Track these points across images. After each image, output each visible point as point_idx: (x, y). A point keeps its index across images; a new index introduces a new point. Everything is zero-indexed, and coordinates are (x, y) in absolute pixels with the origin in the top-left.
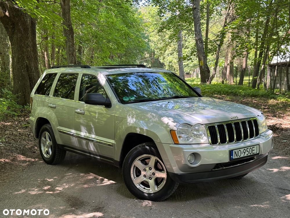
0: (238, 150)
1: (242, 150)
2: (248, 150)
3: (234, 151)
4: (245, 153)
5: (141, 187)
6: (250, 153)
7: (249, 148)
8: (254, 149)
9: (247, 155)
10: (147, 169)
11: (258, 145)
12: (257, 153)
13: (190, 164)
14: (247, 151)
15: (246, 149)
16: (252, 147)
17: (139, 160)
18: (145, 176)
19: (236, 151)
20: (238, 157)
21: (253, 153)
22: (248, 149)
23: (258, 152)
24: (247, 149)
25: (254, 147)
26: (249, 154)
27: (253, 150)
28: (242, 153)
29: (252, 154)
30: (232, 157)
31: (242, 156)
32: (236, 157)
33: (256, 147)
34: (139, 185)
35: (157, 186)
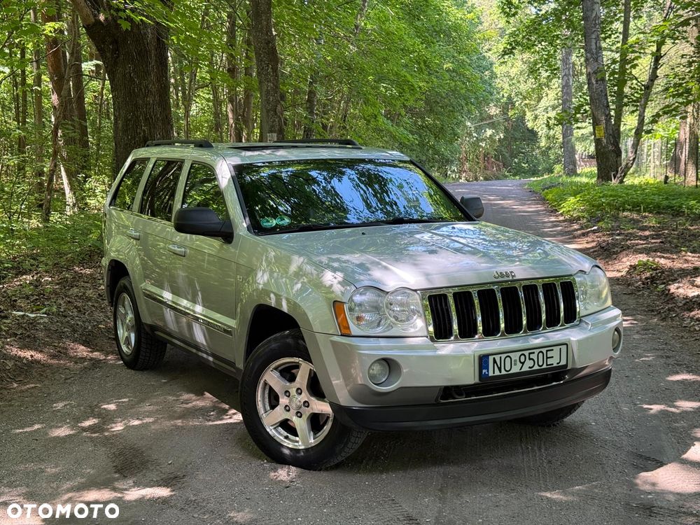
0: (503, 356)
1: (515, 356)
2: (534, 356)
3: (491, 358)
4: (523, 363)
5: (279, 435)
6: (540, 364)
7: (537, 351)
8: (550, 354)
9: (530, 368)
10: (293, 391)
11: (565, 346)
12: (560, 364)
13: (375, 384)
14: (530, 359)
15: (526, 353)
16: (544, 350)
17: (276, 369)
18: (287, 408)
19: (497, 358)
20: (504, 372)
21: (547, 365)
22: (534, 353)
23: (563, 362)
24: (530, 354)
25: (552, 350)
26: (536, 367)
27: (547, 358)
28: (515, 364)
29: (545, 366)
30: (484, 371)
31: (516, 369)
32: (497, 373)
33: (556, 349)
34: (275, 428)
35: (315, 434)
